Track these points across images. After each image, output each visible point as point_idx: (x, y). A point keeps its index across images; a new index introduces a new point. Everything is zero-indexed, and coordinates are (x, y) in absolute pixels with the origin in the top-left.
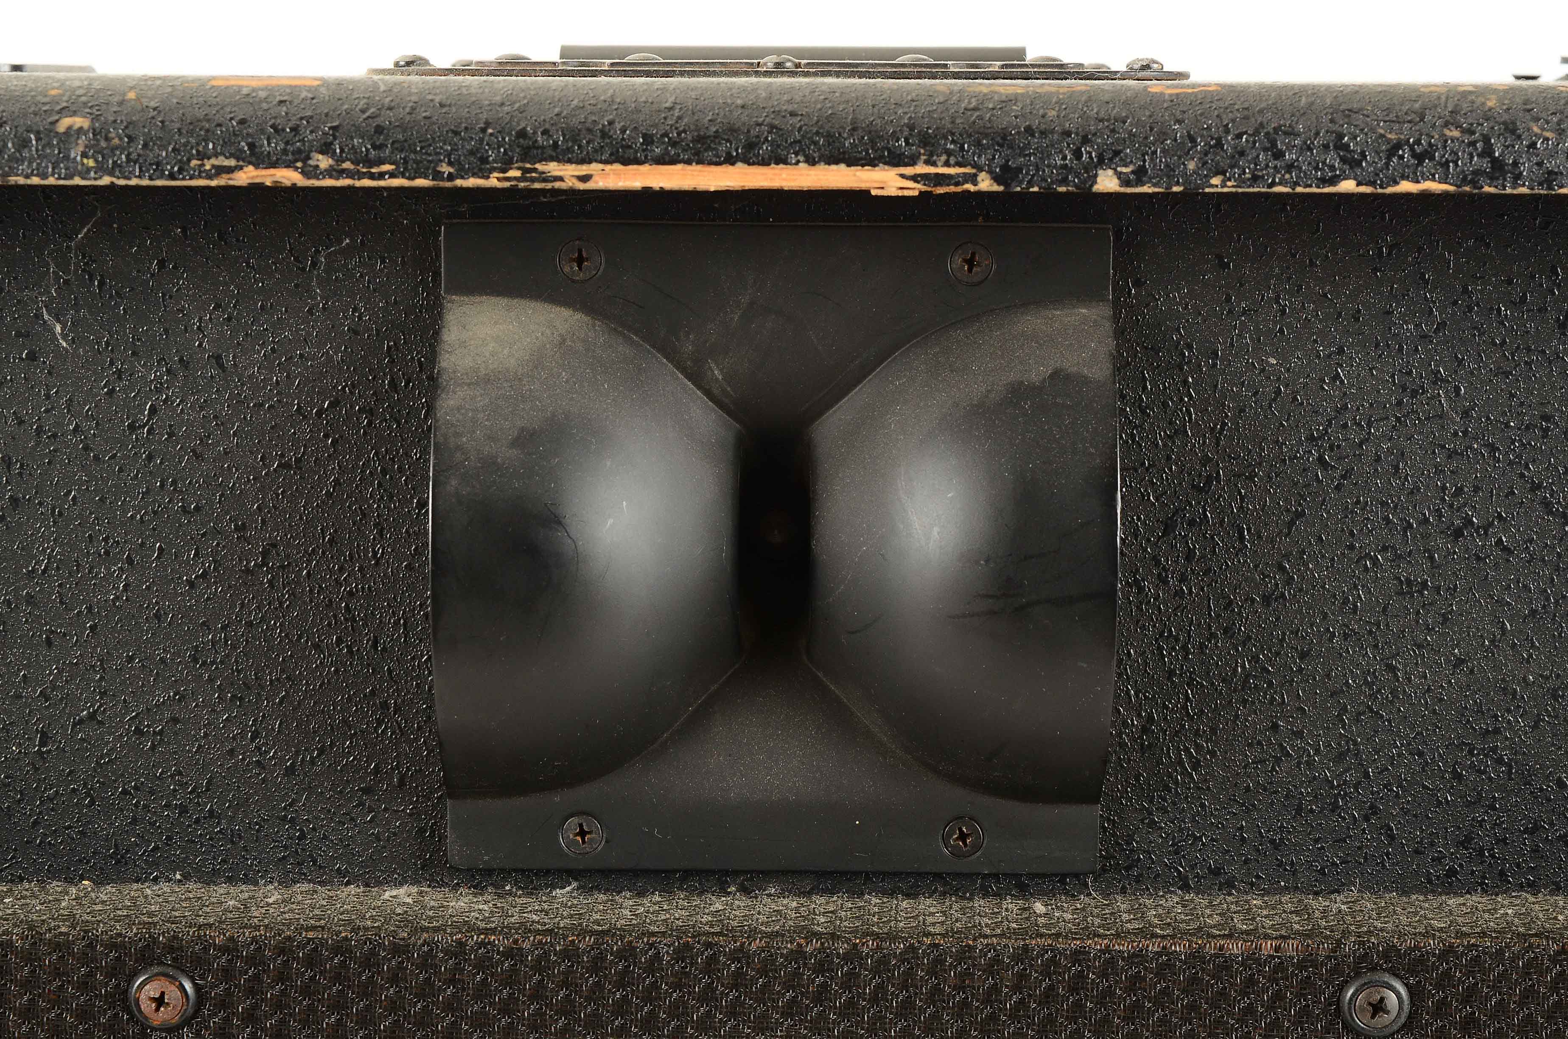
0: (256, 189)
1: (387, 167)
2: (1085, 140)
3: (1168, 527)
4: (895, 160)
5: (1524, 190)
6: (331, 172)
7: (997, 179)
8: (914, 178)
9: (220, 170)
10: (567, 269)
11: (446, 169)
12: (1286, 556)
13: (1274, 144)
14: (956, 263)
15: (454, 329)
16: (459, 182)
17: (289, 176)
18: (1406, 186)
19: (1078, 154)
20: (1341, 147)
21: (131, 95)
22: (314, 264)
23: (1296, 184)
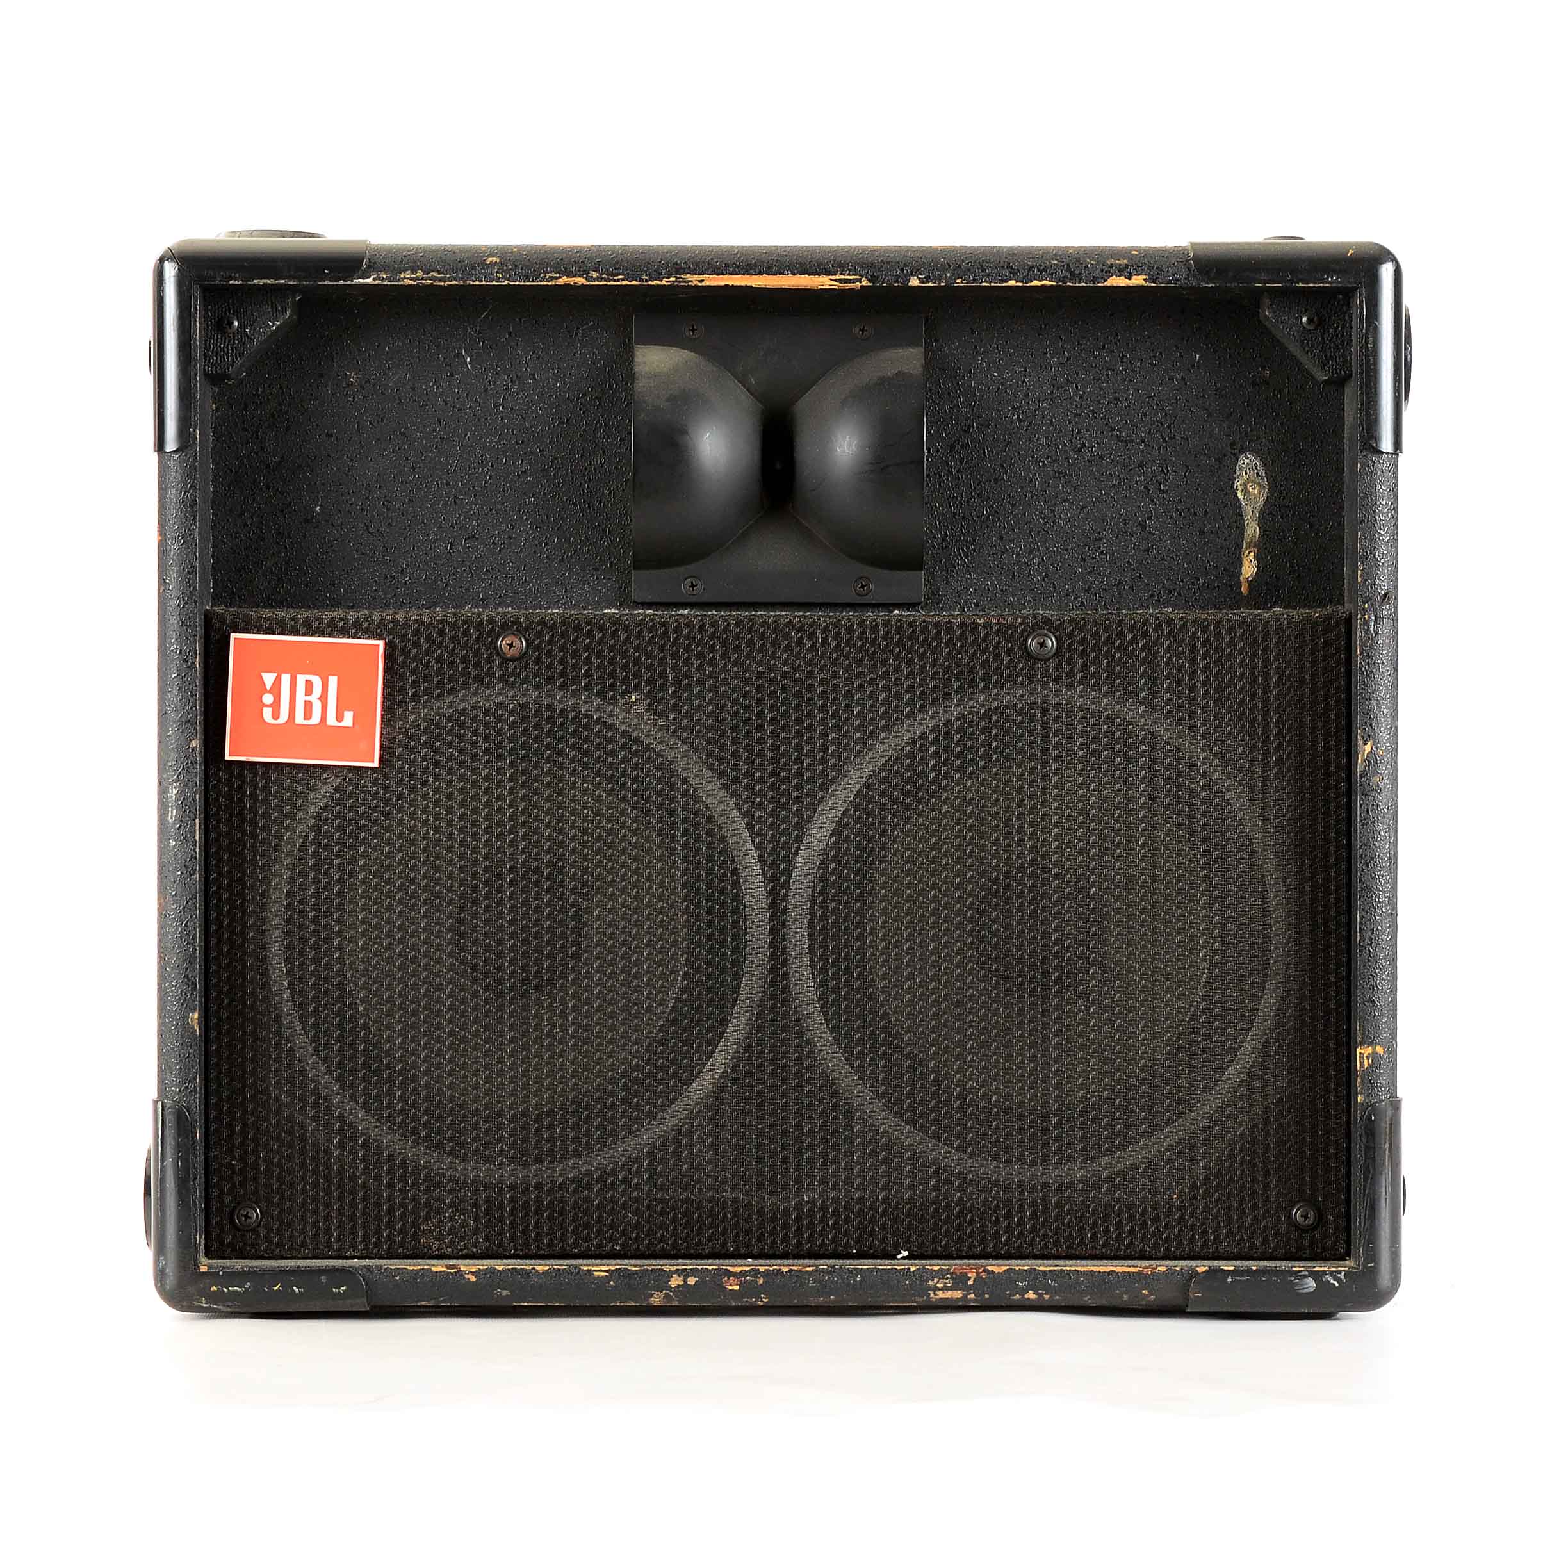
0: (567, 285)
1: (620, 277)
2: (905, 265)
3: (952, 448)
4: (828, 273)
5: (1084, 284)
6: (598, 279)
7: (869, 281)
8: (836, 280)
9: (552, 278)
10: (687, 334)
11: (644, 277)
12: (1005, 461)
13: (982, 266)
14: (856, 330)
15: (640, 357)
16: (650, 283)
17: (580, 281)
18: (1036, 283)
19: (902, 270)
20: (1009, 267)
21: (515, 250)
22: (577, 334)
23: (991, 282)
